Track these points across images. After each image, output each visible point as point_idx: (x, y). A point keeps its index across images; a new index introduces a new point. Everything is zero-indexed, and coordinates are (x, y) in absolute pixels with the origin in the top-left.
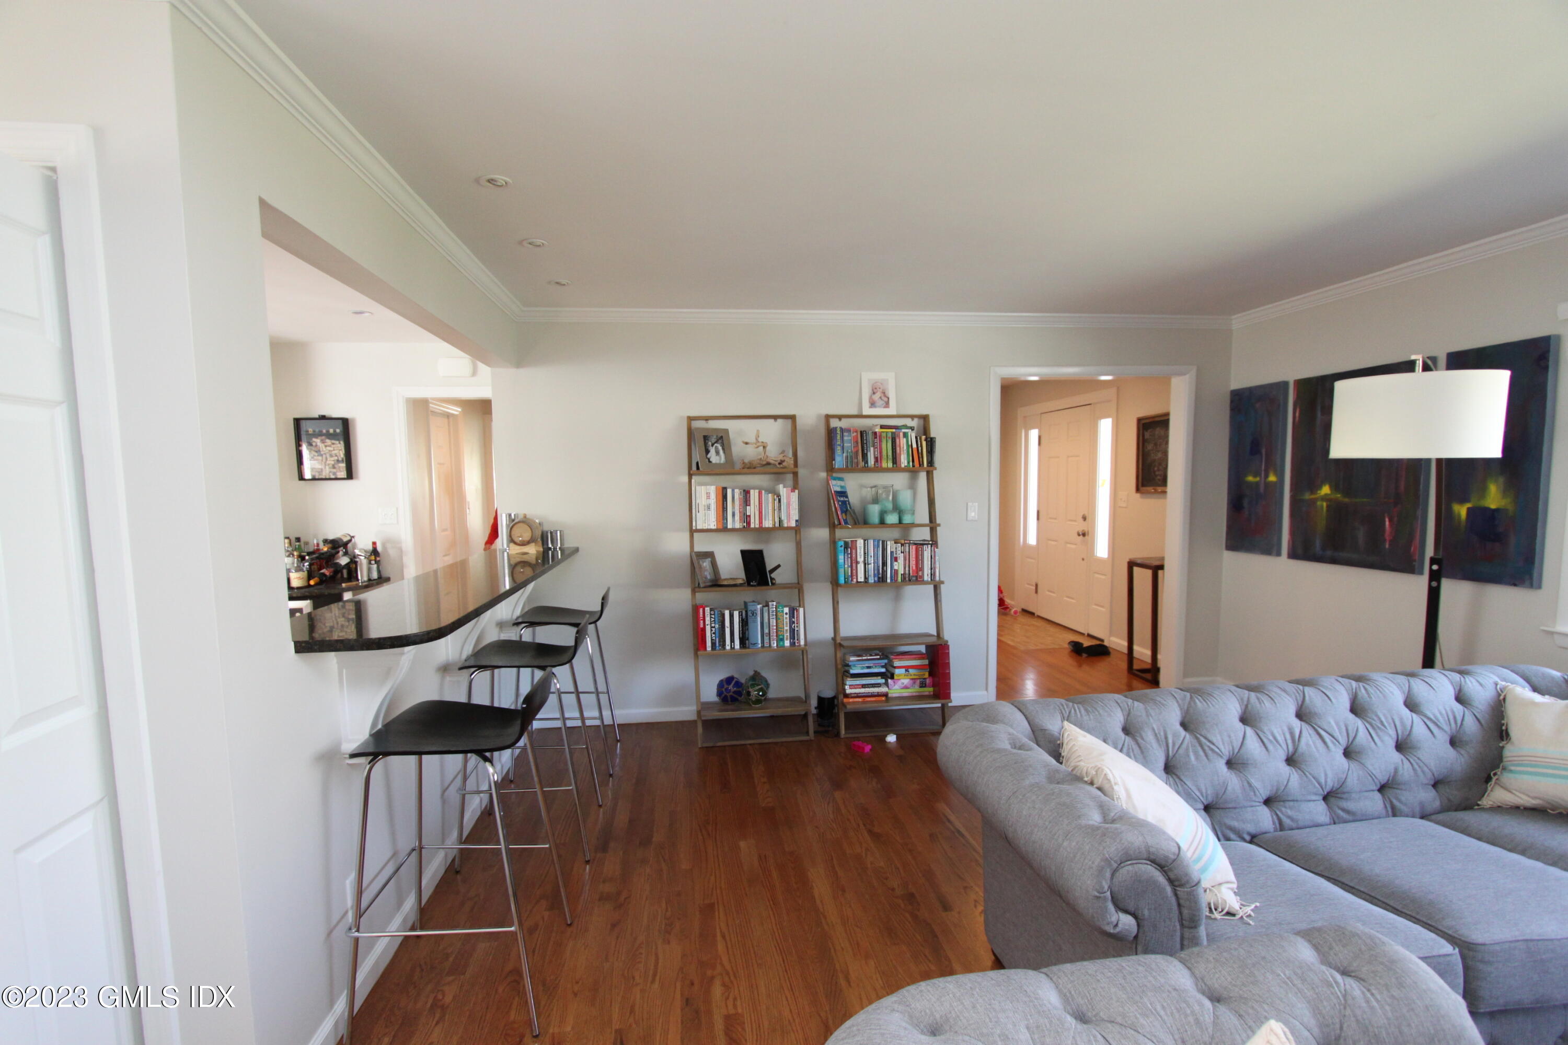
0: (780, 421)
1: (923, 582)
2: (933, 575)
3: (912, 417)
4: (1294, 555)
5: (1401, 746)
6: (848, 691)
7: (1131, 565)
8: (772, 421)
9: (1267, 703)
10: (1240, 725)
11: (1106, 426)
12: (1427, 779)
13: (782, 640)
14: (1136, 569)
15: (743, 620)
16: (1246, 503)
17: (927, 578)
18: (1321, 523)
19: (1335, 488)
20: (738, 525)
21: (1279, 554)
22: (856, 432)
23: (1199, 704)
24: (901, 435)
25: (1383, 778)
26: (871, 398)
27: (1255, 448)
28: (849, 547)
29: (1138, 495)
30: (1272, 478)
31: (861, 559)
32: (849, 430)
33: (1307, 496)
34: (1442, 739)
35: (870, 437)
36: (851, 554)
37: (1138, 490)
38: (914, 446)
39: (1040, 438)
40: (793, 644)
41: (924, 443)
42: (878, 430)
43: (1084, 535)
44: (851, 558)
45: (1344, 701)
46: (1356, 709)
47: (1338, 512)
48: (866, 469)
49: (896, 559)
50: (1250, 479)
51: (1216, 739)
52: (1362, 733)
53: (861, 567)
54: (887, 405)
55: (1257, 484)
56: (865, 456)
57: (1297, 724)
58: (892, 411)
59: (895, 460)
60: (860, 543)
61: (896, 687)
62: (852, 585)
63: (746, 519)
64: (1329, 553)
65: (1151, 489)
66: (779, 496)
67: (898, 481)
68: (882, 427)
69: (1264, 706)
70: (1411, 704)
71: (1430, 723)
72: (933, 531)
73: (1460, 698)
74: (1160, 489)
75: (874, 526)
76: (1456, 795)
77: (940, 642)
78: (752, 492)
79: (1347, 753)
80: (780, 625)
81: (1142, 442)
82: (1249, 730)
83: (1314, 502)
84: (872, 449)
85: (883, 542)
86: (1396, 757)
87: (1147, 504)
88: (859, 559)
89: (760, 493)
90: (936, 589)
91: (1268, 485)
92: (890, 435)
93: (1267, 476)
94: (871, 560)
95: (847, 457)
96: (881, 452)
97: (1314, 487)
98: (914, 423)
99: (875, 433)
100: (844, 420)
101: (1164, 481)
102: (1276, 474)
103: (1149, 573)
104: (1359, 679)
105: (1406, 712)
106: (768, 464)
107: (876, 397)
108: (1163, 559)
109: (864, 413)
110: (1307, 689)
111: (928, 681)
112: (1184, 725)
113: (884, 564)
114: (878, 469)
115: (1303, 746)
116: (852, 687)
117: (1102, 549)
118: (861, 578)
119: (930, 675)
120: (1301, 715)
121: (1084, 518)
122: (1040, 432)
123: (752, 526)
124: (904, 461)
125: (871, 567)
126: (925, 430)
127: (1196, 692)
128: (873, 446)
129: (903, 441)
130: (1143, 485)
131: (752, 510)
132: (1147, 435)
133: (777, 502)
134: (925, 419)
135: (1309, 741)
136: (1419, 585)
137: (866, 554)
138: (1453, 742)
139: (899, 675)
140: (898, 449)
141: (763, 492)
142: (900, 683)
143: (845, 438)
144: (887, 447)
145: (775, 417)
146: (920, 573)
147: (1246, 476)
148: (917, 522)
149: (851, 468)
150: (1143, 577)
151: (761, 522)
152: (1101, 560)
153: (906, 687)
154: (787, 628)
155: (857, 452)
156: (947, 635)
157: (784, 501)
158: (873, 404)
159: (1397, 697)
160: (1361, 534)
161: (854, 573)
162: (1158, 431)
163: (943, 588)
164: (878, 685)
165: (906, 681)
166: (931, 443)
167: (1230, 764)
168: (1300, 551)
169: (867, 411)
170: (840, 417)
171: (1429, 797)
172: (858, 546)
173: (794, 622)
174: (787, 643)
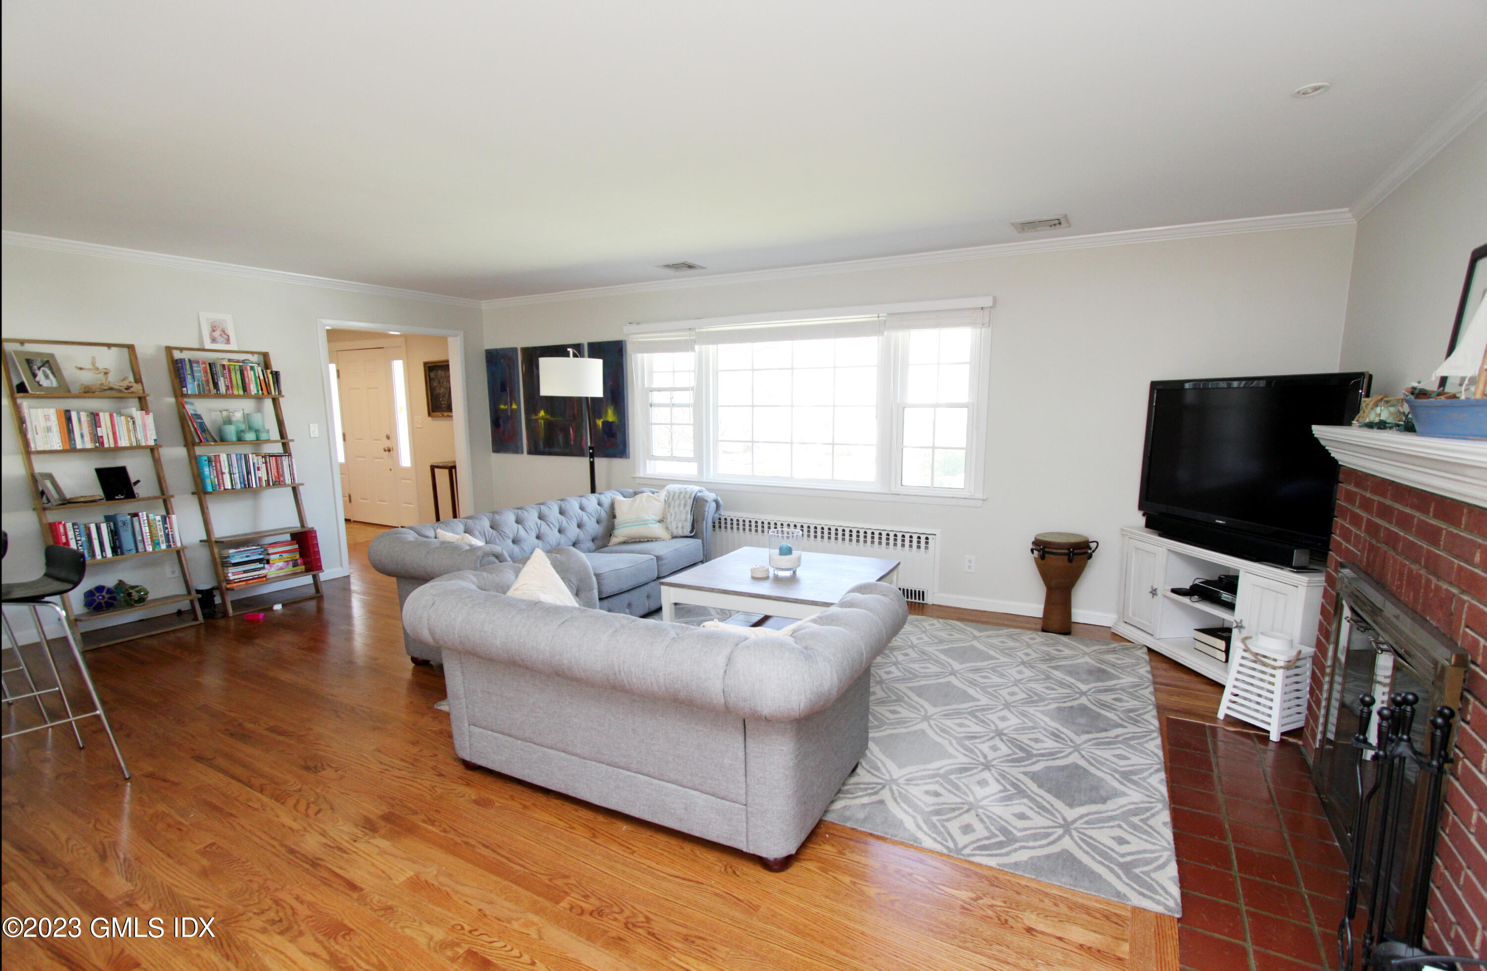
0: (113, 349)
1: (285, 485)
2: (293, 479)
3: (253, 353)
4: (530, 452)
5: (579, 526)
6: (232, 578)
7: (433, 468)
8: (106, 348)
9: (526, 513)
10: (516, 525)
11: (398, 366)
12: (590, 538)
13: (158, 544)
14: (436, 470)
15: (111, 531)
16: (501, 422)
17: (288, 481)
18: (542, 434)
19: (546, 412)
20: (89, 445)
21: (522, 453)
22: (205, 363)
23: (497, 517)
24: (249, 368)
25: (574, 539)
26: (211, 334)
27: (503, 388)
28: (213, 461)
29: (430, 419)
30: (514, 406)
31: (226, 470)
32: (197, 362)
33: (534, 417)
34: (594, 520)
35: (219, 369)
36: (216, 466)
37: (429, 415)
38: (262, 377)
39: (338, 371)
40: (169, 546)
41: (270, 376)
42: (226, 363)
43: (389, 451)
44: (216, 470)
45: (556, 509)
46: (562, 512)
47: (550, 425)
48: (219, 396)
49: (259, 469)
50: (502, 407)
51: (507, 531)
52: (564, 522)
53: (227, 477)
54: (228, 341)
55: (506, 410)
56: (216, 385)
57: (539, 521)
58: (233, 346)
59: (245, 388)
60: (223, 458)
61: (273, 569)
62: (220, 492)
63: (98, 439)
64: (547, 450)
65: (439, 414)
66: (132, 418)
67: (247, 405)
68: (229, 360)
69: (525, 515)
70: (582, 508)
71: (589, 514)
72: (285, 446)
73: (600, 504)
74: (445, 414)
75: (233, 443)
76: (599, 543)
77: (303, 530)
78: (101, 414)
79: (560, 531)
80: (154, 531)
81: (429, 381)
82: (520, 526)
83: (537, 420)
84: (222, 379)
85: (245, 455)
86: (578, 530)
87: (438, 425)
88: (224, 470)
89: (111, 416)
90: (295, 490)
91: (512, 411)
92: (238, 368)
93: (511, 405)
94: (236, 470)
95: (199, 385)
96: (231, 381)
97: (536, 412)
98: (255, 358)
99: (224, 366)
100: (185, 352)
101: (449, 408)
102: (516, 404)
103: (446, 471)
104: (562, 500)
105: (580, 511)
106: (111, 389)
107: (217, 334)
108: (455, 462)
109: (207, 347)
110: (542, 507)
111: (299, 561)
112: (492, 527)
113: (249, 473)
114: (229, 396)
115: (542, 531)
116: (234, 574)
117: (406, 459)
118: (228, 486)
119: (301, 556)
120: (540, 518)
121: (388, 438)
122: (337, 365)
123: (106, 445)
124: (253, 389)
125: (237, 476)
126: (267, 365)
127: (494, 513)
128: (223, 376)
129: (251, 373)
130: (433, 411)
131: (104, 431)
132: (432, 375)
133: (131, 423)
134: (265, 356)
135: (544, 527)
136: (585, 462)
137: (230, 465)
138: (598, 522)
139: (274, 560)
140: (247, 380)
141: (115, 415)
142: (275, 566)
143: (195, 369)
144: (236, 378)
145: (109, 346)
146: (282, 479)
147: (499, 404)
148: (272, 438)
149: (202, 394)
150: (442, 476)
151: (116, 442)
152: (406, 469)
153: (281, 569)
154: (161, 533)
155: (207, 381)
156: (310, 524)
157: (139, 422)
158: (214, 340)
159: (576, 506)
160: (561, 438)
161: (221, 482)
162: (441, 373)
163: (301, 489)
164: (260, 569)
165: (281, 564)
166: (276, 375)
167: (514, 542)
168: (533, 450)
169: (208, 345)
170: (181, 349)
171: (590, 545)
172: (222, 459)
173: (167, 528)
174: (164, 546)
